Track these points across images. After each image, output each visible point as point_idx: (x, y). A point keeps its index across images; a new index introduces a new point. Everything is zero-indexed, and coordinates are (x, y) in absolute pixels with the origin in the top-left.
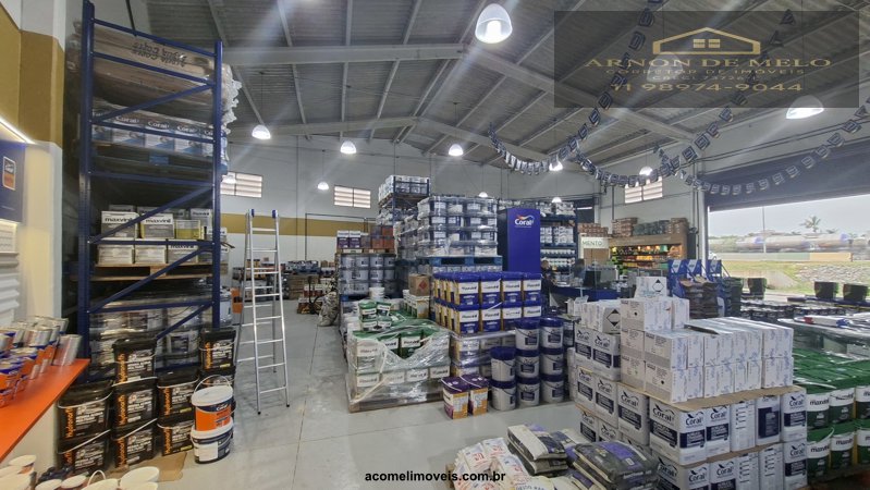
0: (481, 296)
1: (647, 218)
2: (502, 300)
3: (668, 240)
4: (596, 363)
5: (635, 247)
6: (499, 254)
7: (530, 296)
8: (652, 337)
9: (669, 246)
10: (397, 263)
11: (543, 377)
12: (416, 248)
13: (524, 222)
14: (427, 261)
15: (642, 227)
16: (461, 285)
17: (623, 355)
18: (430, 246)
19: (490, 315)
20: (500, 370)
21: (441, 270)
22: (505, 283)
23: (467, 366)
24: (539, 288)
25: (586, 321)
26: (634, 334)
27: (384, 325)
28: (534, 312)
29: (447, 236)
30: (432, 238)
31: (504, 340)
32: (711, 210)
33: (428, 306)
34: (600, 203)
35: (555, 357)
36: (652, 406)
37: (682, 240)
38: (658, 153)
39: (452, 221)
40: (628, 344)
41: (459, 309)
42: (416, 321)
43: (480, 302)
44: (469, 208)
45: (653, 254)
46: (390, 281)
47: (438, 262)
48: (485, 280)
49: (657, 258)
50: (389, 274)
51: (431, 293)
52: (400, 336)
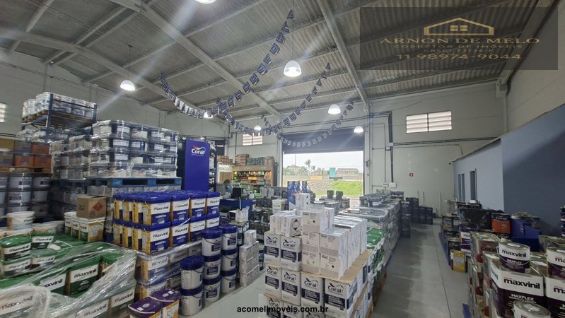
0: (172, 214)
1: (254, 156)
2: (191, 216)
3: (265, 168)
4: (284, 260)
5: (247, 172)
6: (177, 175)
7: (212, 210)
8: (325, 236)
9: (265, 172)
10: (52, 183)
11: (224, 274)
12: (85, 169)
13: (198, 151)
14: (104, 182)
15: (252, 160)
16: (153, 206)
17: (304, 251)
18: (109, 168)
19: (179, 230)
20: (191, 279)
21: (121, 191)
22: (194, 201)
23: (156, 283)
24: (218, 203)
25: (275, 229)
26: (312, 236)
27: (42, 262)
28: (214, 223)
29: (129, 159)
30: (112, 159)
31: (191, 250)
32: (285, 153)
33: (102, 228)
34: (228, 144)
35: (232, 257)
36: (327, 284)
37: (272, 169)
38: (264, 119)
39: (136, 145)
40: (308, 243)
41: (150, 229)
42: (88, 246)
43: (171, 220)
44: (154, 135)
45: (257, 176)
46: (42, 203)
47: (118, 183)
48: (177, 200)
49: (259, 179)
50: (40, 196)
51: (107, 214)
52: (68, 272)
